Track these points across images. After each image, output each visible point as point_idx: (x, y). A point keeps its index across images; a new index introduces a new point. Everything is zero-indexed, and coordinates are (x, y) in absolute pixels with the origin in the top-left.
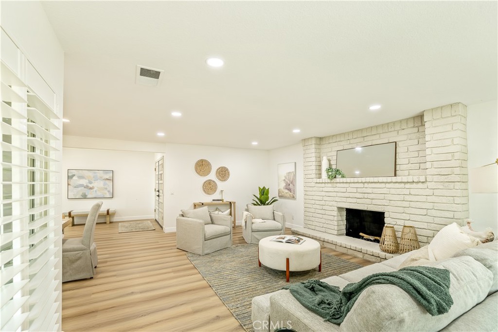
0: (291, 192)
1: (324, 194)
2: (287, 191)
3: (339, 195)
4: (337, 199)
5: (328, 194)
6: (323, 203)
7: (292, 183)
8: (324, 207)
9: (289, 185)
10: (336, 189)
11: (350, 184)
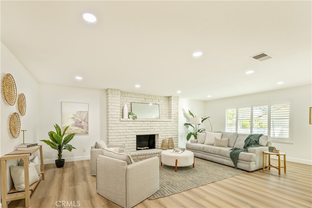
0: (83, 129)
1: (127, 128)
2: (77, 128)
3: (138, 128)
4: (136, 131)
5: (130, 128)
6: (126, 134)
7: (84, 120)
8: (127, 136)
9: (81, 122)
10: (136, 125)
11: (144, 122)
